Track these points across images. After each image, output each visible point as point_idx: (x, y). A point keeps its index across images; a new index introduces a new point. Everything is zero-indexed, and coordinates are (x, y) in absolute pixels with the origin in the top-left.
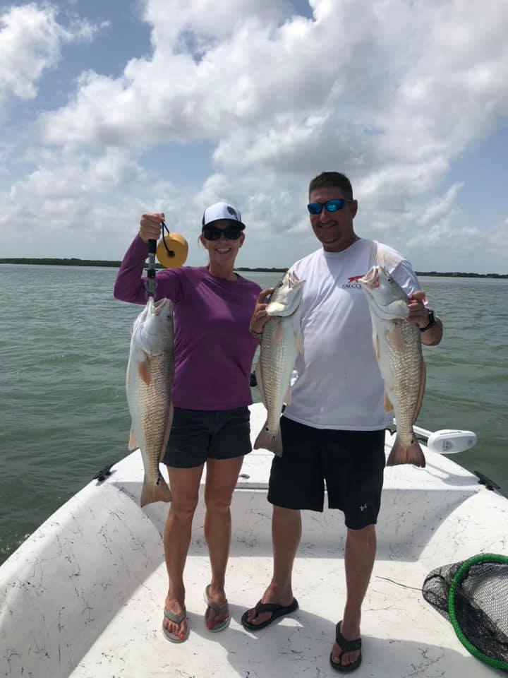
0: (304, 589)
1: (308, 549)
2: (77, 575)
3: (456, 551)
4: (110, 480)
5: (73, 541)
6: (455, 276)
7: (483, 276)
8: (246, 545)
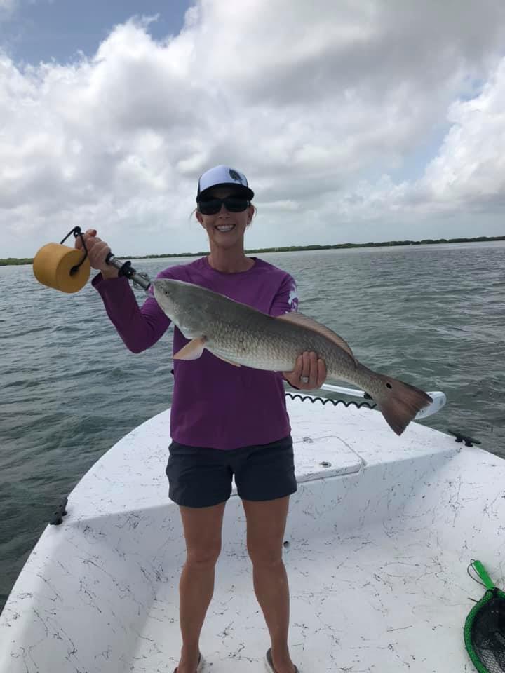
0: (321, 593)
1: (304, 546)
2: (73, 653)
3: (456, 515)
4: (68, 521)
5: (55, 611)
6: (391, 245)
7: (418, 243)
8: (238, 557)
